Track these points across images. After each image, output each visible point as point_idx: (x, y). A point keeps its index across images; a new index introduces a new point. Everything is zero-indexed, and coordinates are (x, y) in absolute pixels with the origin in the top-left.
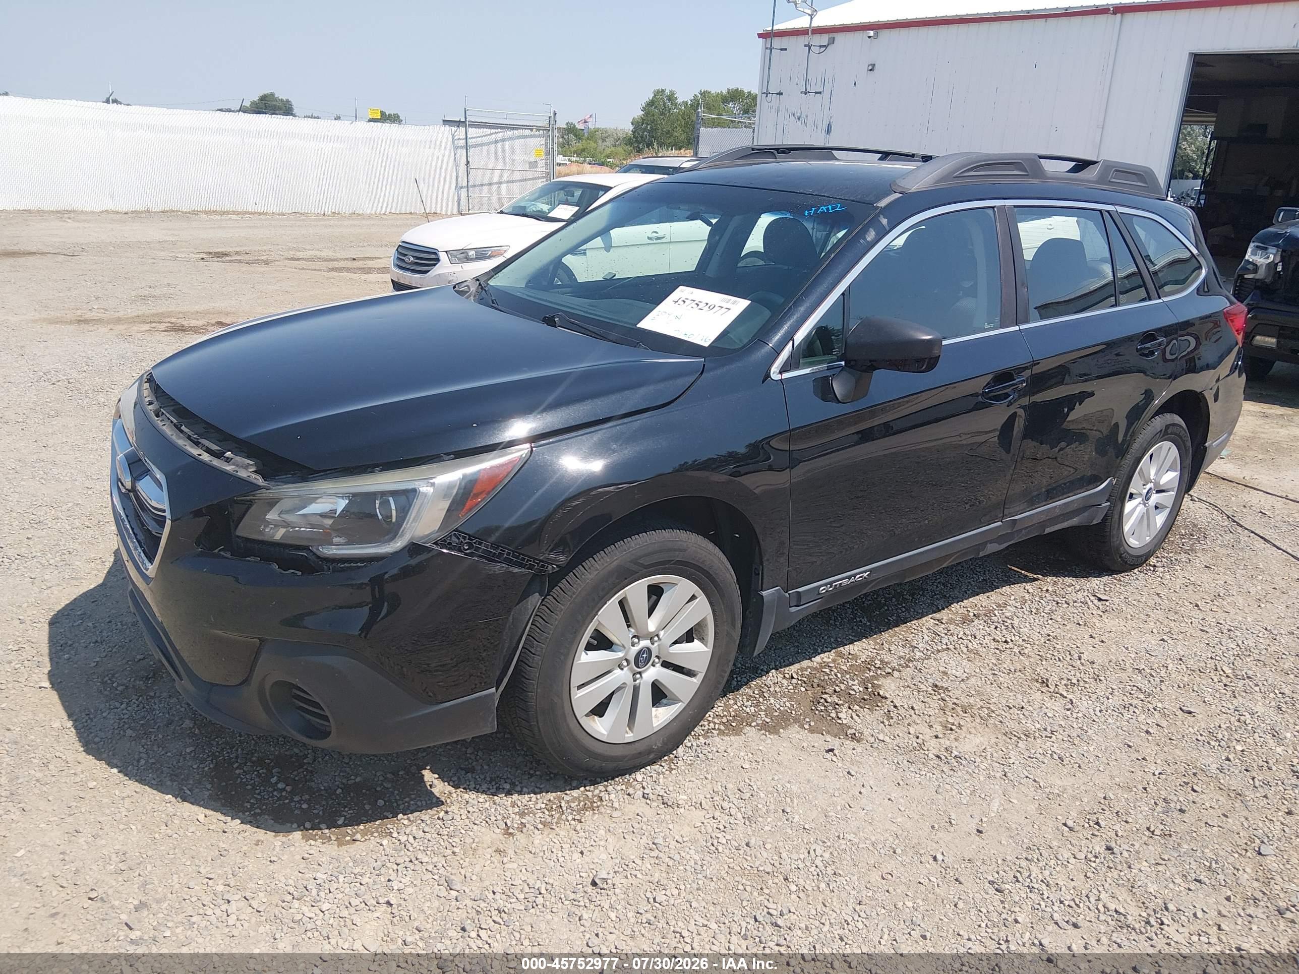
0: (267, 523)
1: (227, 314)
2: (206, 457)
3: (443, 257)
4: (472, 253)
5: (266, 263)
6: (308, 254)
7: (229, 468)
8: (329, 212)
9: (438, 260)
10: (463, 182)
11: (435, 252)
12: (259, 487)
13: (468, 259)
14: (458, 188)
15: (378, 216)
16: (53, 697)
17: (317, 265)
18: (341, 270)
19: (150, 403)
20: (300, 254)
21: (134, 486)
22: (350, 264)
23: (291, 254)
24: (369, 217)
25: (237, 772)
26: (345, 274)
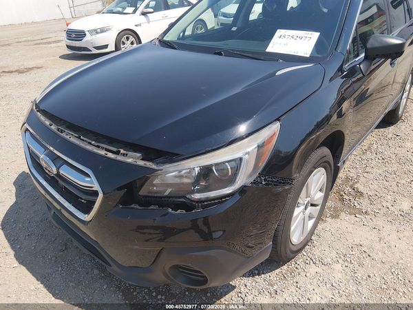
0: (154, 185)
1: (5, 67)
2: (110, 155)
3: (87, 33)
4: (99, 30)
5: (9, 45)
6: (24, 39)
7: (130, 160)
8: (23, 23)
9: (85, 35)
10: (71, 5)
11: (83, 32)
12: (157, 170)
13: (97, 33)
14: (70, 8)
15: (42, 22)
16: (23, 270)
17: (30, 43)
18: (39, 44)
19: (51, 125)
20: (20, 40)
21: (58, 172)
22: (42, 41)
23: (17, 40)
24: (39, 23)
25: (135, 293)
26: (41, 45)
